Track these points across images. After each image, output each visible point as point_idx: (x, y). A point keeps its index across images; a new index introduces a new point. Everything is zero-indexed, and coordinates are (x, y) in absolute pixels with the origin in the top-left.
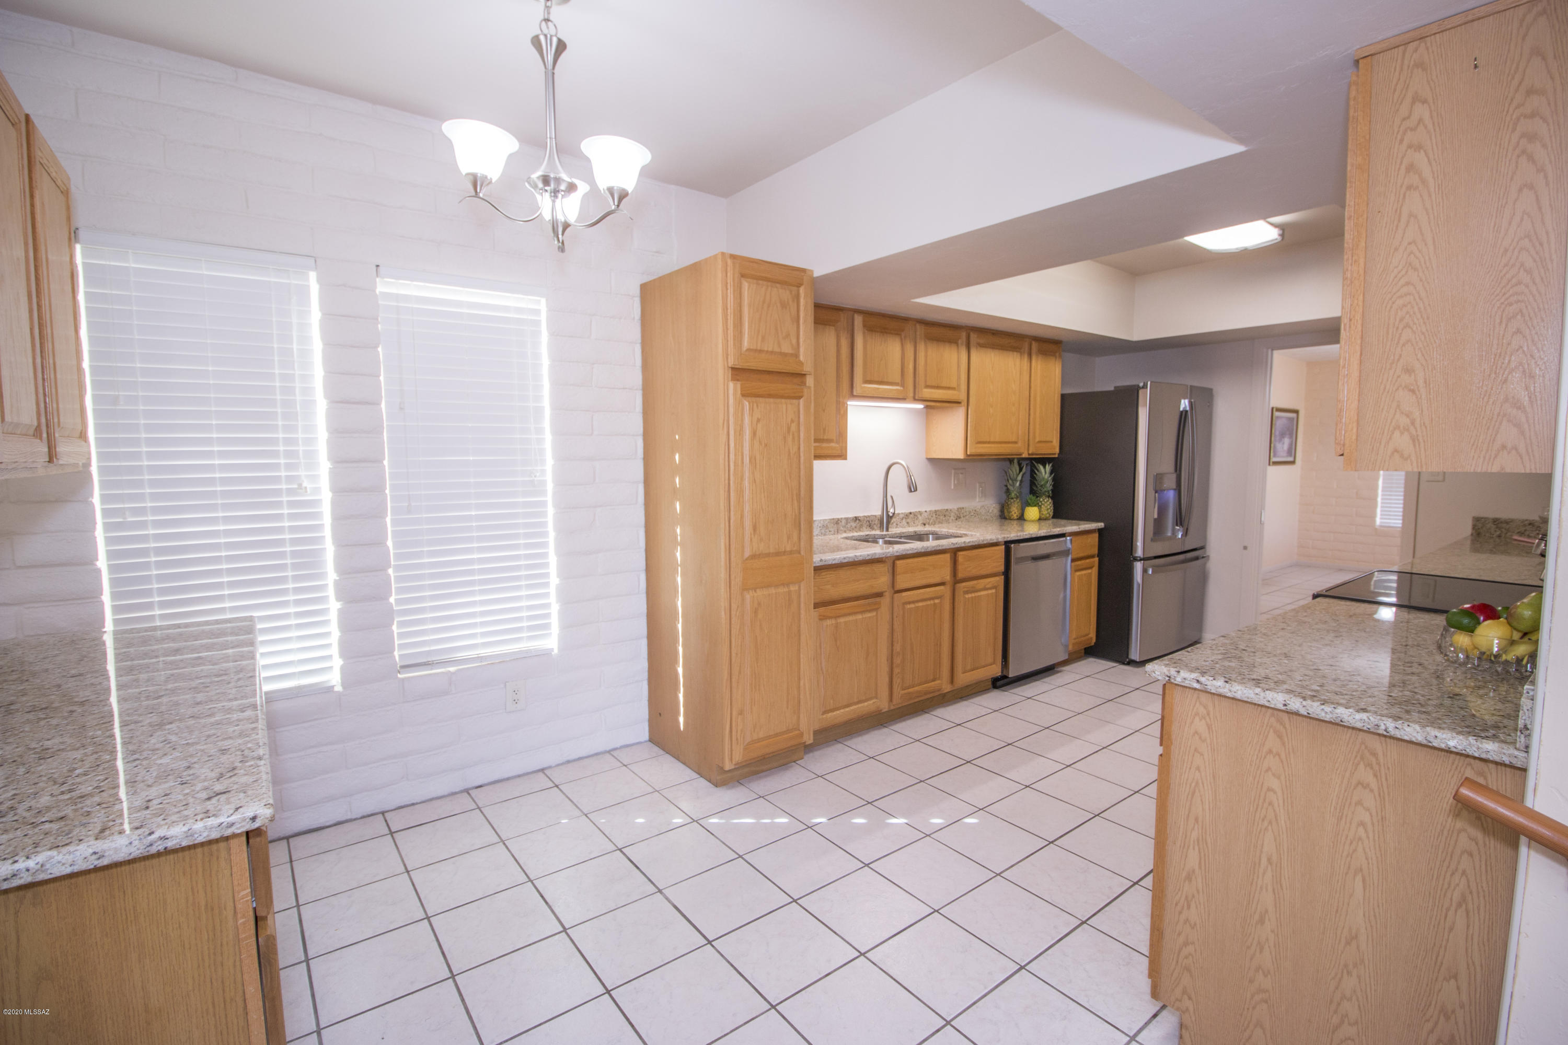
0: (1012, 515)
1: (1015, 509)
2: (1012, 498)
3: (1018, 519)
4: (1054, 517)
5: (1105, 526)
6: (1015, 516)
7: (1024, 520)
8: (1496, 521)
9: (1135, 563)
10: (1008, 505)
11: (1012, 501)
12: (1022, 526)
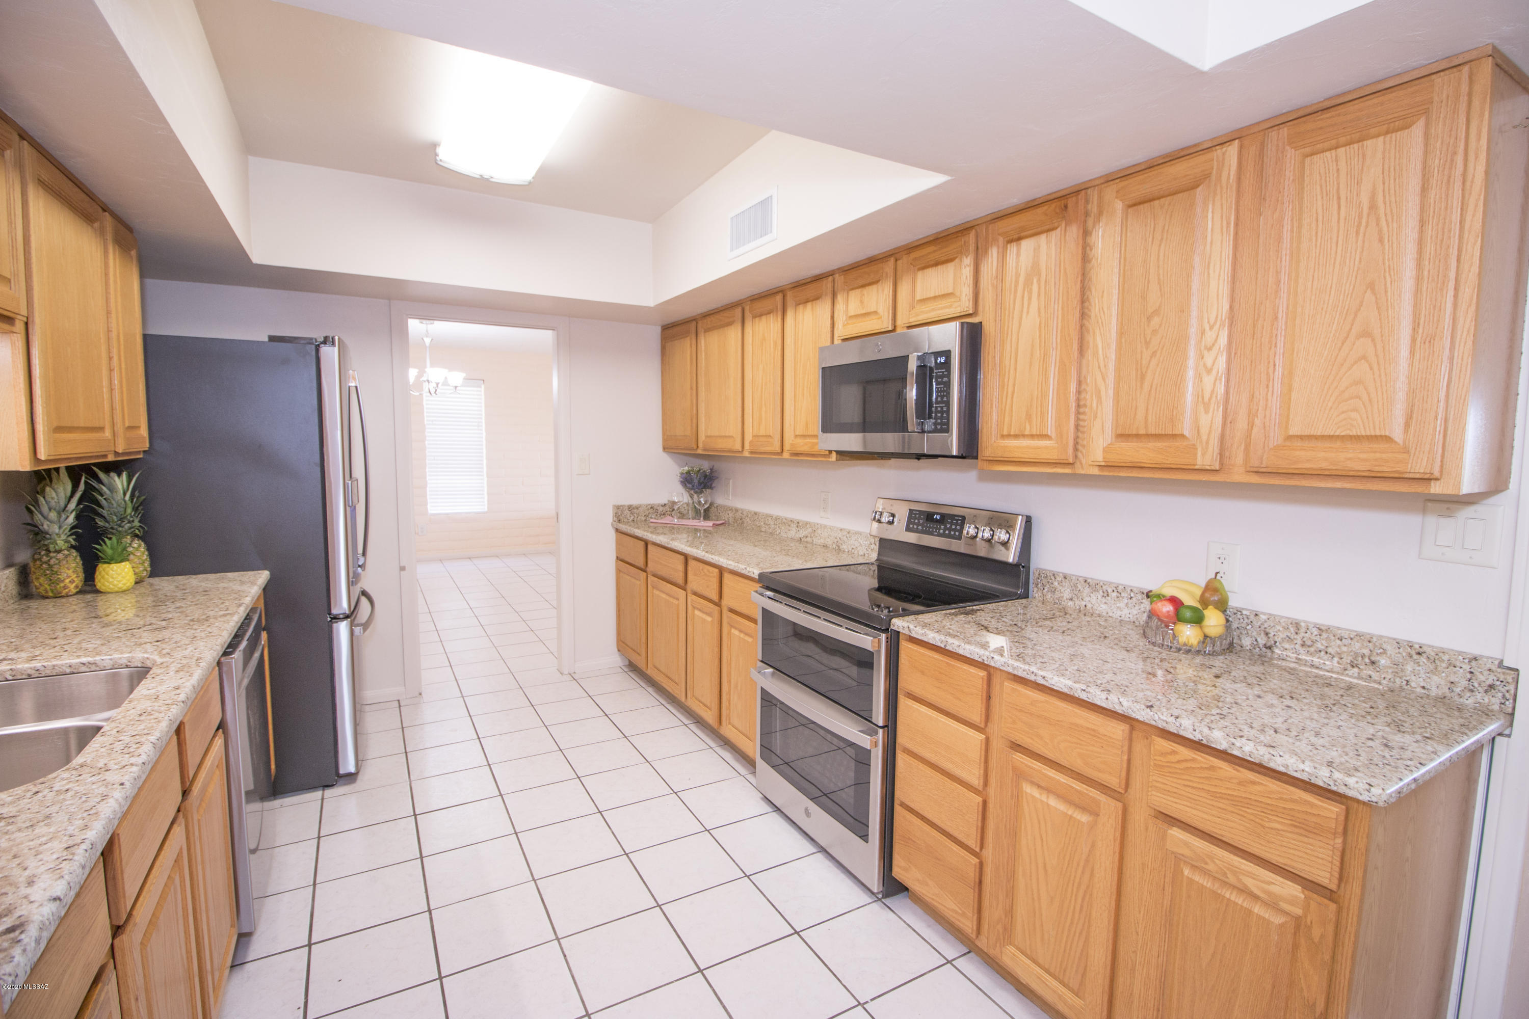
0: (65, 587)
1: (70, 572)
2: (59, 551)
3: (77, 593)
4: (152, 575)
5: (271, 574)
6: (72, 588)
7: (98, 592)
8: (630, 508)
9: (335, 625)
10: (51, 567)
11: (60, 556)
12: (91, 606)
